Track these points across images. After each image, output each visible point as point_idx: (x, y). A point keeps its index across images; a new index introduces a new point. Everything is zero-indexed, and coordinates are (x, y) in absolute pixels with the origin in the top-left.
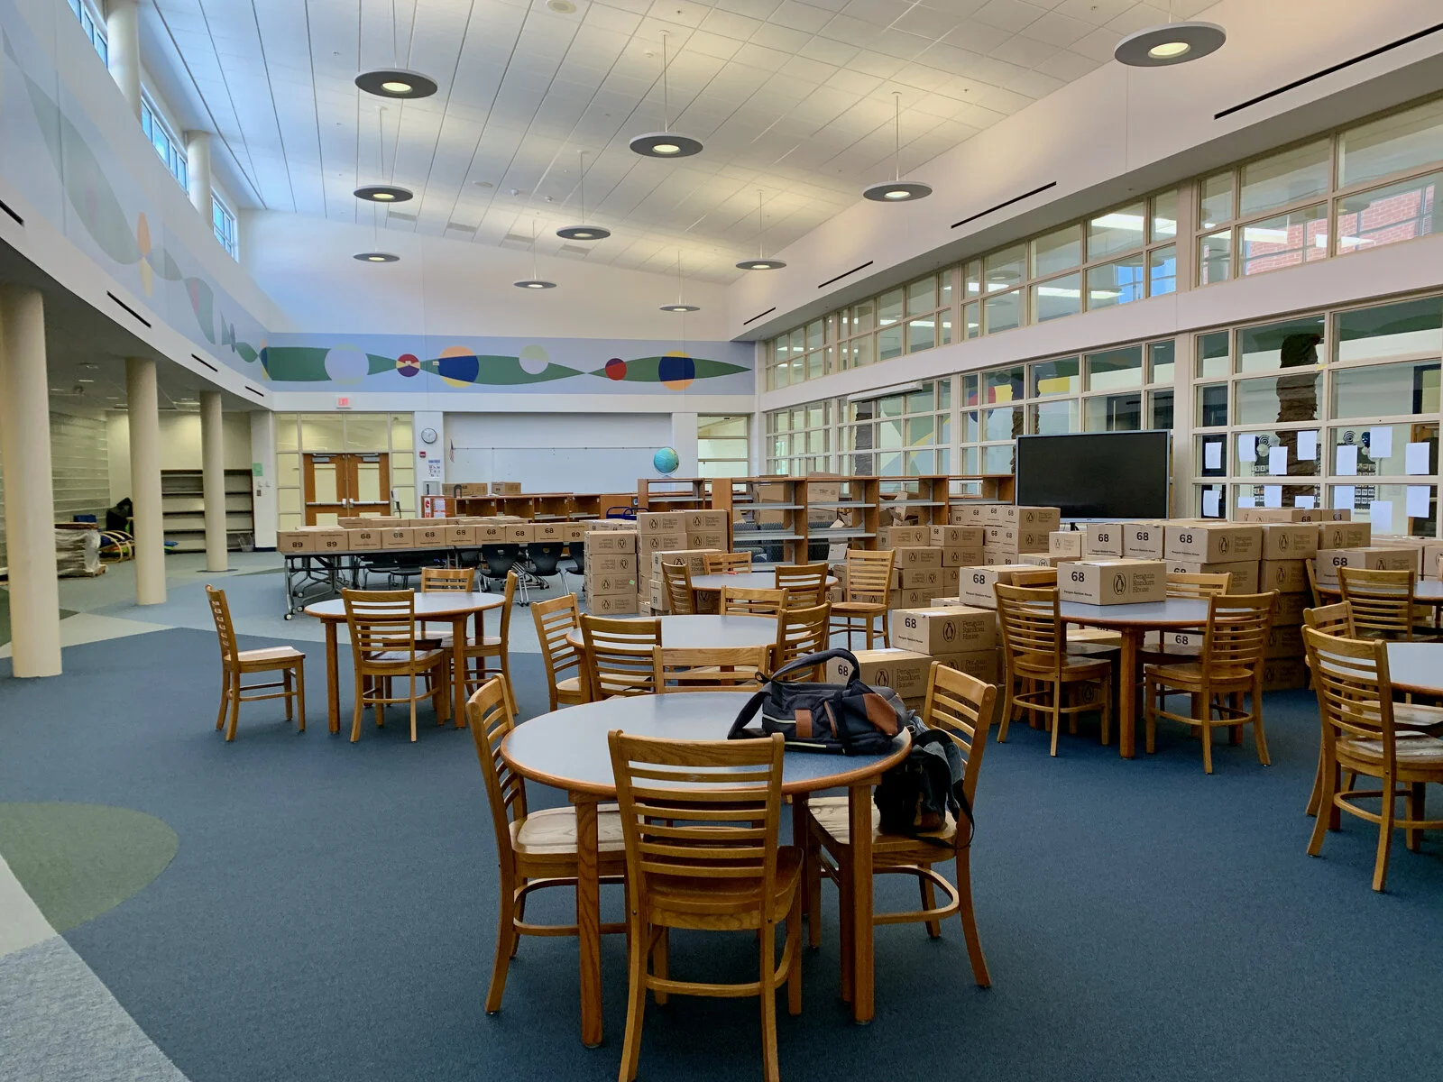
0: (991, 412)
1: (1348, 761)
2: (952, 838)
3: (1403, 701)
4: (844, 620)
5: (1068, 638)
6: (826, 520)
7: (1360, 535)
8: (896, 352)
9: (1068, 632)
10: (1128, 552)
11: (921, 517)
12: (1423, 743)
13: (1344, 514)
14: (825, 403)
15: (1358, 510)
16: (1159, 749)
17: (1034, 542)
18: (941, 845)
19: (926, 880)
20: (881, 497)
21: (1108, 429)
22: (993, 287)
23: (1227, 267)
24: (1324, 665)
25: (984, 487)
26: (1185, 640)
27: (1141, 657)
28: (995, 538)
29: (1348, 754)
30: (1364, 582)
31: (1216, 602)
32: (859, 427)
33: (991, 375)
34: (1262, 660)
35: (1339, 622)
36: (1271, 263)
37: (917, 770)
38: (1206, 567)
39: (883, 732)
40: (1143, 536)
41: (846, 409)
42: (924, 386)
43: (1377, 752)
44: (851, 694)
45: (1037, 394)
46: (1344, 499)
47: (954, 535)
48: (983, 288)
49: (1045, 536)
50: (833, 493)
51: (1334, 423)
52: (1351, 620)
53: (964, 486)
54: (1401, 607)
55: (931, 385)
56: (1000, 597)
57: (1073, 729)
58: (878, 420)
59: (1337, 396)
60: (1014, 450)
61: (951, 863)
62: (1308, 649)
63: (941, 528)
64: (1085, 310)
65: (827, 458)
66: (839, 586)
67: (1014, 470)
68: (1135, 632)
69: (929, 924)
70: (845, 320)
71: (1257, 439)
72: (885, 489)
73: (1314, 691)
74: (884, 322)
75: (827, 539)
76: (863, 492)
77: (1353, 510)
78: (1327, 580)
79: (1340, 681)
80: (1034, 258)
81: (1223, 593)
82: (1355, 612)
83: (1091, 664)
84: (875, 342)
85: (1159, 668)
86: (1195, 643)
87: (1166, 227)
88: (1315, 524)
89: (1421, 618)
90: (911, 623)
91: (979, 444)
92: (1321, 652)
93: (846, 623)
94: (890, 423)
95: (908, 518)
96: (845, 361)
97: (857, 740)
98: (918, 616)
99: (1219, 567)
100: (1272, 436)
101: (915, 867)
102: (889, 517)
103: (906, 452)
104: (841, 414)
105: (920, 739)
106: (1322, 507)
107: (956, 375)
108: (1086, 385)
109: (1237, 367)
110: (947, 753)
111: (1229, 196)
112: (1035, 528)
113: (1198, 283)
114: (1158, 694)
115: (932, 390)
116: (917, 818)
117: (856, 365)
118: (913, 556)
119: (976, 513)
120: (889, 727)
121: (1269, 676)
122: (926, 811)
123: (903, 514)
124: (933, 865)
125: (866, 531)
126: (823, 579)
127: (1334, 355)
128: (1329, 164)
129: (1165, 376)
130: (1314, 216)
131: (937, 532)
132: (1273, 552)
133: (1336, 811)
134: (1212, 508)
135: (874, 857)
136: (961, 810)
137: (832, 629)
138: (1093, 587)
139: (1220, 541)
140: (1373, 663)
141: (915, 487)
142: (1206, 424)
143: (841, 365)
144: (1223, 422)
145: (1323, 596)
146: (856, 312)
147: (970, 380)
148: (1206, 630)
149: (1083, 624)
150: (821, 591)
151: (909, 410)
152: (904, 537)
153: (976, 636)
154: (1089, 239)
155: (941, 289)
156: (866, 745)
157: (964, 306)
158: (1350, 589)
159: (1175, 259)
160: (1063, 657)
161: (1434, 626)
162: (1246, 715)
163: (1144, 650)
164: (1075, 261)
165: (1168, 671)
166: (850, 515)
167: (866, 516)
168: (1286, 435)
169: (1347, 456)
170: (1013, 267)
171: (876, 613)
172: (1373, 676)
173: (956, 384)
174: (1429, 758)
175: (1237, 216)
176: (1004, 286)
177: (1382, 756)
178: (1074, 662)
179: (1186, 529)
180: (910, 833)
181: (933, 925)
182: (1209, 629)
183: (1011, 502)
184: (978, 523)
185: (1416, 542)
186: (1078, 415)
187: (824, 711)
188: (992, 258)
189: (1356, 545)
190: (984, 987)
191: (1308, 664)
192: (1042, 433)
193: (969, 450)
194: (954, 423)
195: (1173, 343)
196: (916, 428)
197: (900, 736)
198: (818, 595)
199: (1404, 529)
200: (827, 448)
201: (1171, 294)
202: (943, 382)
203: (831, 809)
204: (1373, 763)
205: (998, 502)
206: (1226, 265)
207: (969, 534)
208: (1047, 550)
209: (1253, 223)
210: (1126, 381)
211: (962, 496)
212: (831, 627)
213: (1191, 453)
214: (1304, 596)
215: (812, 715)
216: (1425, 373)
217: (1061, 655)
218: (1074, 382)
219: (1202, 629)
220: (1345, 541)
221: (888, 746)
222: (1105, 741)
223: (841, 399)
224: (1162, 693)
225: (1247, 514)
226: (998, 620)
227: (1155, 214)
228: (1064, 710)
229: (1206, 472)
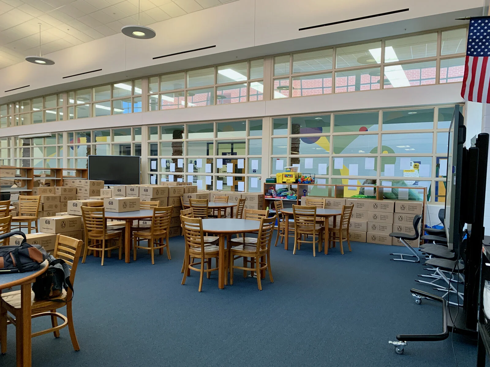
0: (78, 147)
1: (193, 254)
2: (65, 298)
3: (206, 236)
4: (18, 224)
5: (107, 225)
6: (9, 185)
7: (195, 189)
8: (40, 121)
9: (107, 223)
10: (127, 195)
11: (51, 183)
12: (211, 247)
13: (190, 183)
14: (9, 138)
15: (194, 183)
16: (138, 259)
17: (95, 192)
18: (61, 301)
19: (54, 316)
20: (34, 176)
21: (120, 155)
22: (79, 102)
23: (157, 107)
24: (186, 227)
25: (76, 173)
26: (146, 223)
27: (132, 229)
28: (80, 191)
29: (192, 252)
30: (195, 203)
31: (155, 210)
32: (24, 148)
33: (78, 133)
34: (169, 227)
35: (189, 214)
36: (169, 107)
37: (51, 275)
38: (152, 199)
39: (37, 262)
40: (132, 190)
41: (18, 141)
42: (52, 135)
43: (200, 251)
44: (22, 248)
45: (96, 141)
46: (190, 179)
47: (65, 190)
48: (75, 102)
49: (99, 191)
50: (12, 174)
51: (187, 157)
52: (193, 214)
53: (69, 173)
54: (205, 210)
55: (55, 135)
56: (83, 211)
57: (109, 256)
58: (32, 146)
59: (188, 149)
60: (87, 161)
61: (64, 308)
62: (182, 222)
63: (60, 188)
64: (112, 114)
65: (9, 160)
66: (15, 211)
67: (87, 168)
68: (130, 221)
69: (55, 332)
70: (17, 106)
71: (166, 161)
72: (36, 173)
73: (184, 236)
74: (35, 109)
75: (9, 192)
76: (26, 173)
77: (193, 183)
78: (186, 203)
79: (190, 231)
80: (94, 94)
81: (157, 207)
82: (194, 212)
83: (115, 232)
84: (31, 116)
85: (138, 232)
86: (149, 223)
87: (138, 91)
88: (183, 186)
89: (210, 213)
90: (48, 222)
91: (75, 157)
92: (185, 223)
93: (19, 225)
94: (38, 148)
95: (46, 184)
96: (17, 123)
97: (25, 266)
98: (51, 219)
99: (156, 199)
100: (171, 160)
101: (50, 312)
102: (38, 184)
103: (45, 159)
104: (16, 144)
105: (52, 263)
106: (184, 182)
107: (65, 132)
108: (113, 140)
109: (160, 138)
110: (63, 267)
111: (157, 84)
112: (95, 188)
113: (148, 110)
114: (137, 241)
115: (55, 137)
116: (51, 293)
117: (23, 124)
118: (48, 198)
119: (73, 182)
120: (39, 259)
121: (170, 233)
122: (54, 290)
123: (44, 183)
124: (57, 310)
125: (28, 189)
126: (8, 207)
127: (187, 137)
128: (184, 80)
129: (139, 139)
130: (181, 95)
131: (58, 189)
132: (172, 195)
133: (189, 269)
134: (153, 181)
135: (32, 311)
136: (69, 287)
137: (12, 227)
138: (116, 206)
139: (157, 191)
140: (198, 225)
141: (49, 172)
142: (151, 155)
143: (16, 124)
144: (157, 155)
145: (185, 207)
146: (22, 103)
147: (70, 134)
148: (152, 219)
149: (112, 219)
150: (7, 212)
151: (46, 143)
152: (44, 191)
153: (74, 226)
154: (113, 90)
155: (59, 100)
156: (29, 268)
157: (68, 107)
158: (192, 205)
159: (141, 102)
160: (106, 231)
161: (213, 215)
162: (164, 245)
163: (133, 227)
164: (109, 98)
165: (141, 233)
166: (20, 183)
167: (28, 183)
168: (175, 160)
169: (191, 166)
170: (87, 96)
171: (32, 220)
172: (199, 228)
173: (65, 135)
174: (212, 251)
175: (160, 91)
176: (83, 102)
177: (201, 252)
178: (109, 232)
179: (146, 187)
180: (47, 299)
181: (57, 333)
182: (153, 219)
183: (86, 179)
184: (74, 186)
185: (208, 192)
186: (110, 150)
187: (10, 257)
188: (79, 92)
189: (193, 192)
190: (77, 350)
191: (182, 227)
192: (97, 155)
193: (70, 159)
194: (64, 150)
195: (141, 128)
196: (50, 151)
197: (44, 263)
198: (6, 213)
199: (205, 188)
200: (9, 156)
201: (140, 112)
202: (60, 134)
203: (12, 296)
204: (199, 254)
205: (81, 179)
206: (156, 106)
207: (71, 190)
208: (100, 196)
209: (164, 94)
210: (126, 139)
211: (68, 176)
212: (11, 227)
213: (147, 163)
214: (180, 207)
215: (4, 259)
216: (210, 145)
217: (105, 230)
218: (109, 138)
219: (151, 219)
220: (191, 191)
221: (38, 266)
222: (120, 258)
223: (16, 137)
224: (139, 240)
225: (164, 183)
226: (82, 219)
227: (135, 86)
228: (106, 249)
229: (152, 170)
